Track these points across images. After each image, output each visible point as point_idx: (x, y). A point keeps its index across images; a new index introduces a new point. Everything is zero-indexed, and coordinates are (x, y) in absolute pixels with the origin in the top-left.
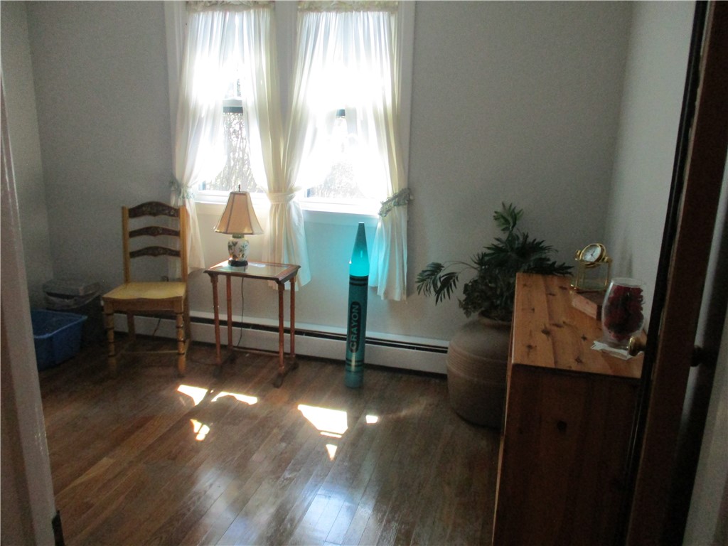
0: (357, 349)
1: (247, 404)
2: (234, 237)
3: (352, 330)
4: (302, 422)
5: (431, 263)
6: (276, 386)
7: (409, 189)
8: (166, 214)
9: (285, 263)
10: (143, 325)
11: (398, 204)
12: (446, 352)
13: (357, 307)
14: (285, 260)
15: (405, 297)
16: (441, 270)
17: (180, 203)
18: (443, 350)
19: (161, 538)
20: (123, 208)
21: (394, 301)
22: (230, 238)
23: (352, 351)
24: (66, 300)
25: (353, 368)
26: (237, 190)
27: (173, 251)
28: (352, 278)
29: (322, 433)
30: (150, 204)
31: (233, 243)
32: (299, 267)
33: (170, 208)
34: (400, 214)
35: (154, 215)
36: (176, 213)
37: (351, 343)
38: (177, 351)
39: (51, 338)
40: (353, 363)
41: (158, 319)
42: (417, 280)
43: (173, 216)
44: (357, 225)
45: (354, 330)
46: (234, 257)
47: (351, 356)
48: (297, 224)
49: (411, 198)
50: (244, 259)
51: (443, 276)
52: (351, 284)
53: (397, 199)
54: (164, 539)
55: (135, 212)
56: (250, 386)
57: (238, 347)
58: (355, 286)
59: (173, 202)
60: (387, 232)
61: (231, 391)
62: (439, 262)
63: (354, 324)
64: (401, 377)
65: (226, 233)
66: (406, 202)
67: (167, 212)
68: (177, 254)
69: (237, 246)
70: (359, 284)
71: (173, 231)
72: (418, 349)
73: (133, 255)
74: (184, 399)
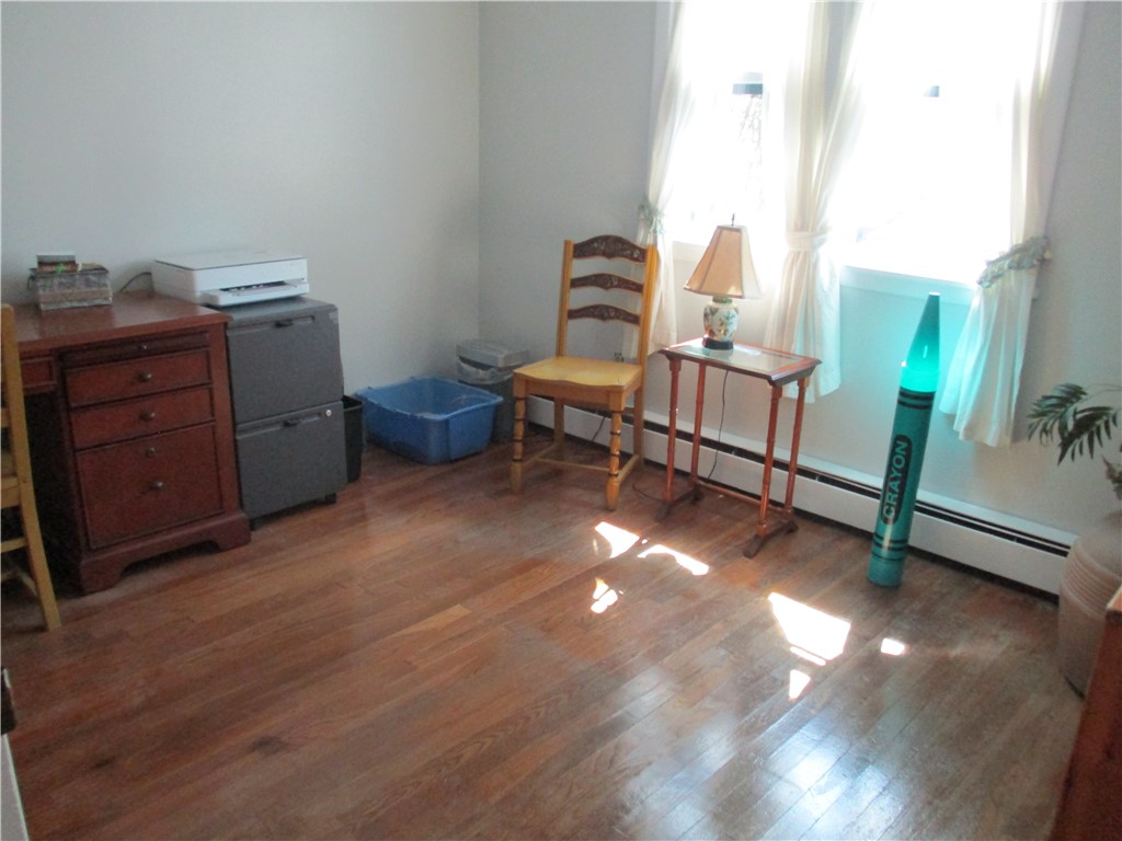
0: (895, 519)
1: (691, 573)
2: (715, 300)
3: (891, 484)
4: (766, 623)
5: (1064, 383)
6: (748, 555)
7: (1046, 237)
8: (626, 257)
9: (798, 353)
10: (577, 422)
11: (1017, 266)
12: (1064, 554)
13: (904, 445)
14: (797, 349)
15: (1008, 440)
16: (1079, 399)
17: (650, 241)
18: (1060, 550)
19: (483, 744)
20: (567, 243)
21: (986, 446)
22: (709, 301)
23: (886, 521)
24: (481, 372)
25: (884, 552)
26: (728, 223)
27: (629, 314)
28: (904, 393)
29: (793, 650)
30: (605, 239)
31: (711, 309)
32: (819, 362)
33: (634, 247)
34: (1021, 286)
35: (610, 255)
36: (641, 255)
37: (886, 508)
38: (607, 470)
39: (447, 422)
40: (886, 543)
41: (602, 417)
42: (1032, 413)
43: (636, 260)
44: (926, 298)
45: (895, 485)
46: (711, 333)
47: (884, 531)
48: (826, 288)
49: (1048, 255)
50: (727, 338)
51: (1083, 411)
52: (900, 403)
53: (1017, 256)
54: (485, 747)
55: (582, 250)
56: (707, 544)
57: (707, 481)
58: (906, 409)
59: (641, 239)
60: (988, 316)
61: (674, 548)
62: (1080, 384)
63: (896, 474)
64: (978, 587)
65: (698, 292)
66: (1035, 262)
67: (628, 252)
68: (634, 319)
69: (717, 314)
70: (917, 405)
71: (634, 284)
72: (1020, 541)
73: (574, 314)
74: (598, 545)
